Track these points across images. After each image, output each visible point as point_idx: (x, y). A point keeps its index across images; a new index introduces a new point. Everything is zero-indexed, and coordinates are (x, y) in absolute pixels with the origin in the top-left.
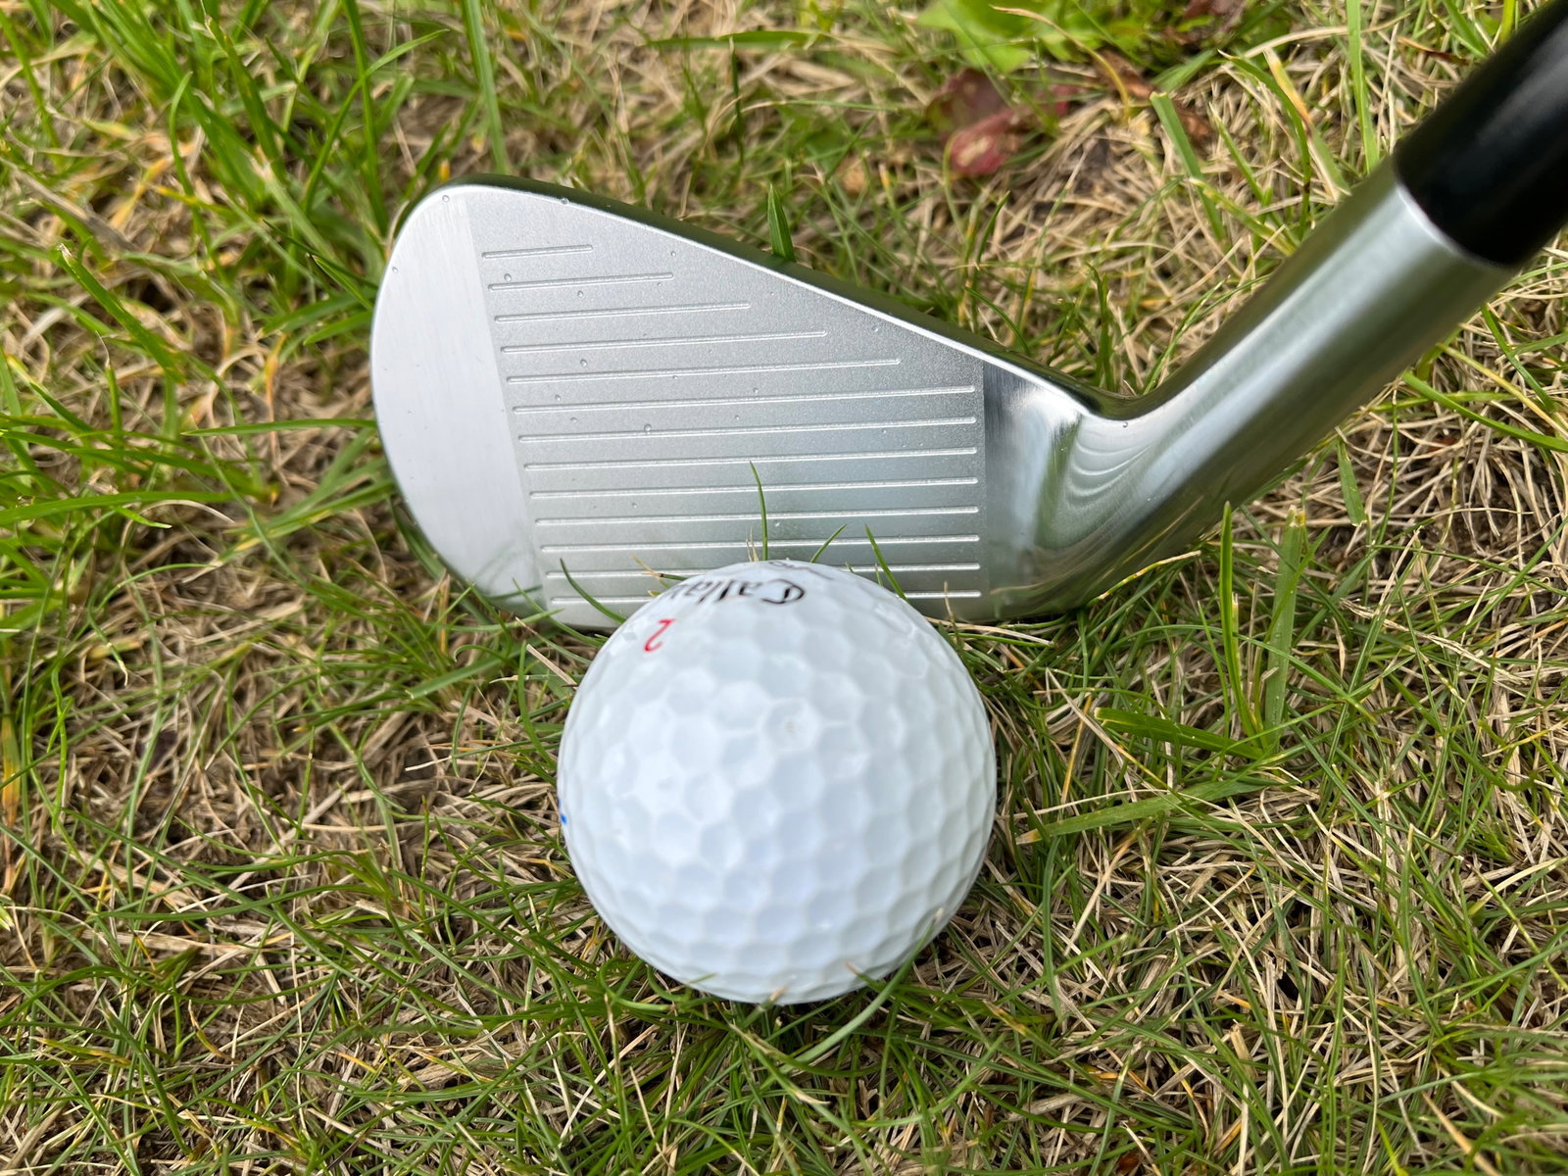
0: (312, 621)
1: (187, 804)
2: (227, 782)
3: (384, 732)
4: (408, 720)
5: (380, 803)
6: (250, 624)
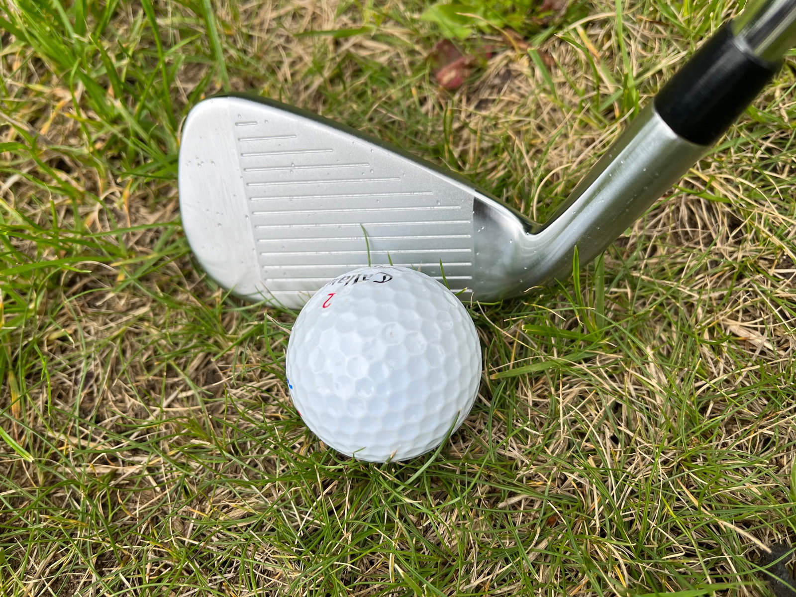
0: (155, 315)
1: (102, 405)
2: (121, 393)
3: (196, 363)
4: (206, 356)
5: (197, 395)
6: (125, 319)
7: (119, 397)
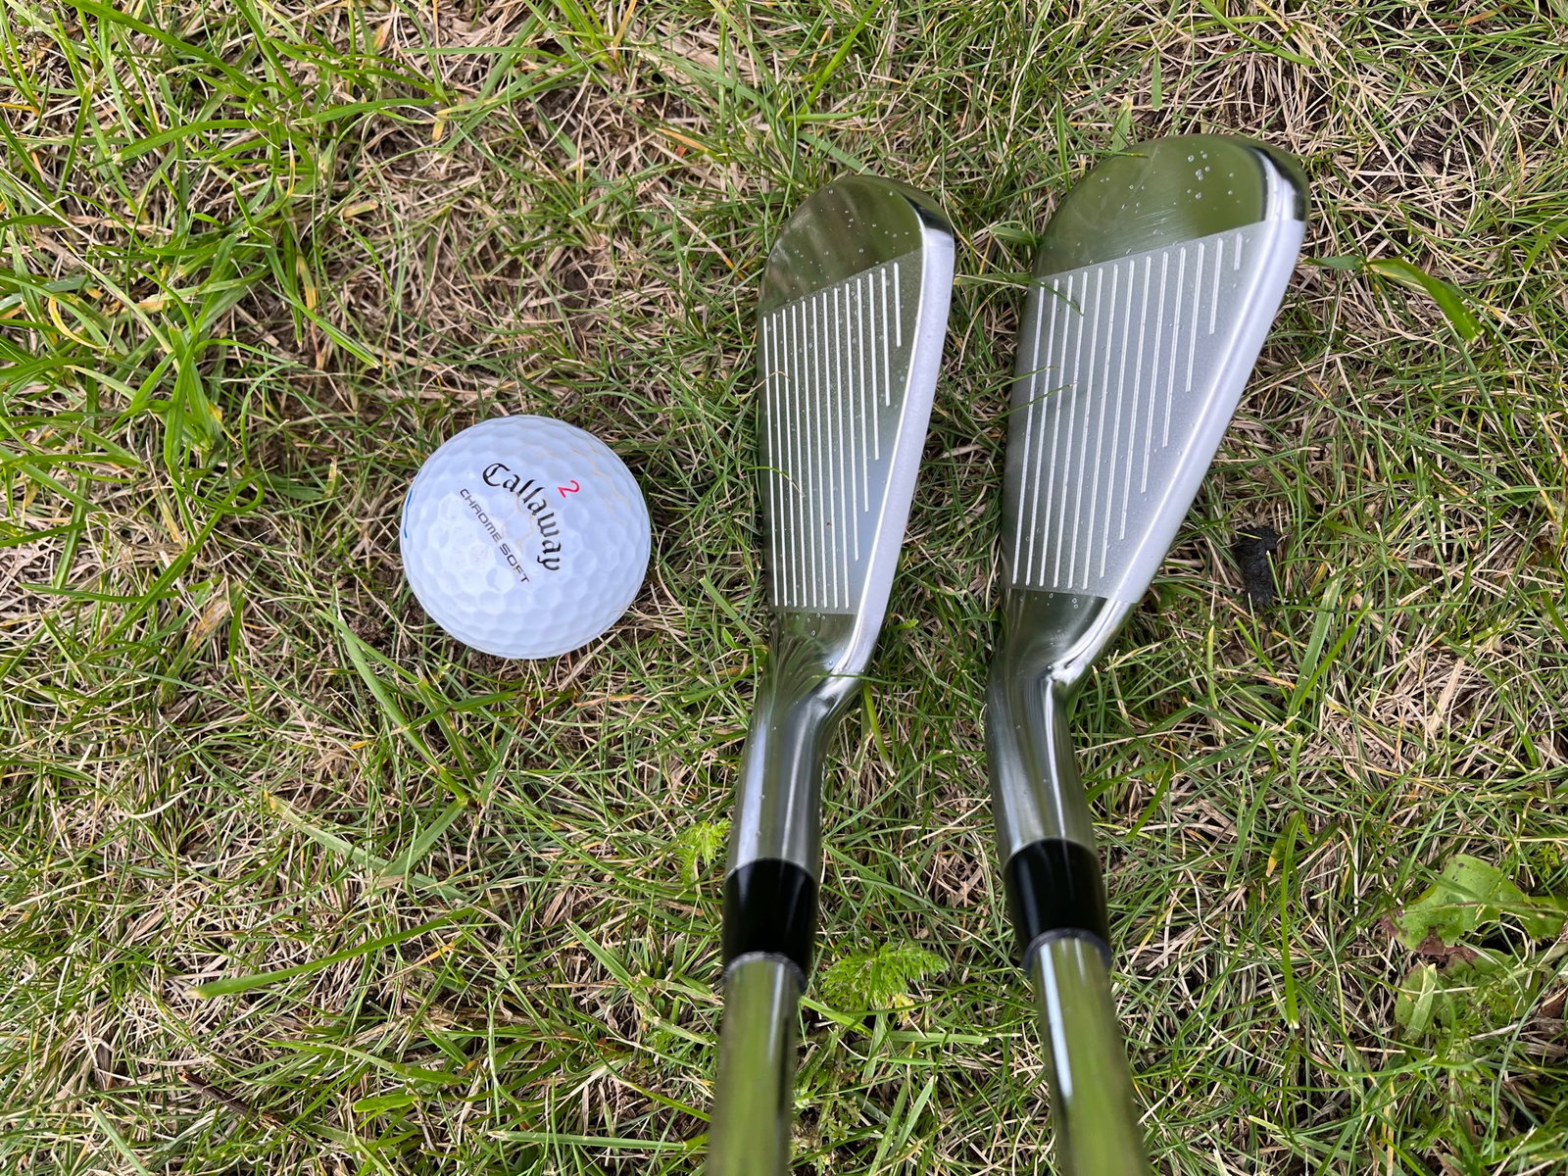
0: (489, 188)
4: (564, 253)
5: (557, 305)
6: (446, 192)
7: (447, 301)
